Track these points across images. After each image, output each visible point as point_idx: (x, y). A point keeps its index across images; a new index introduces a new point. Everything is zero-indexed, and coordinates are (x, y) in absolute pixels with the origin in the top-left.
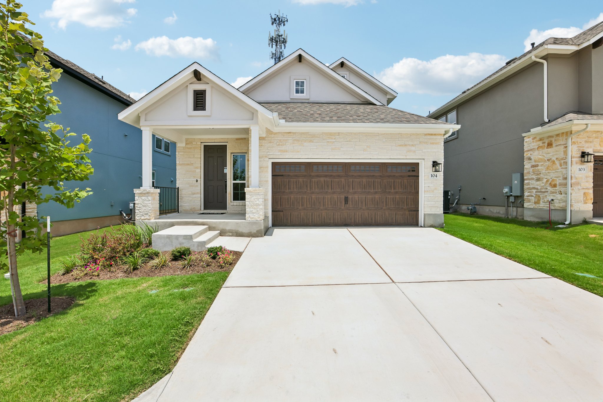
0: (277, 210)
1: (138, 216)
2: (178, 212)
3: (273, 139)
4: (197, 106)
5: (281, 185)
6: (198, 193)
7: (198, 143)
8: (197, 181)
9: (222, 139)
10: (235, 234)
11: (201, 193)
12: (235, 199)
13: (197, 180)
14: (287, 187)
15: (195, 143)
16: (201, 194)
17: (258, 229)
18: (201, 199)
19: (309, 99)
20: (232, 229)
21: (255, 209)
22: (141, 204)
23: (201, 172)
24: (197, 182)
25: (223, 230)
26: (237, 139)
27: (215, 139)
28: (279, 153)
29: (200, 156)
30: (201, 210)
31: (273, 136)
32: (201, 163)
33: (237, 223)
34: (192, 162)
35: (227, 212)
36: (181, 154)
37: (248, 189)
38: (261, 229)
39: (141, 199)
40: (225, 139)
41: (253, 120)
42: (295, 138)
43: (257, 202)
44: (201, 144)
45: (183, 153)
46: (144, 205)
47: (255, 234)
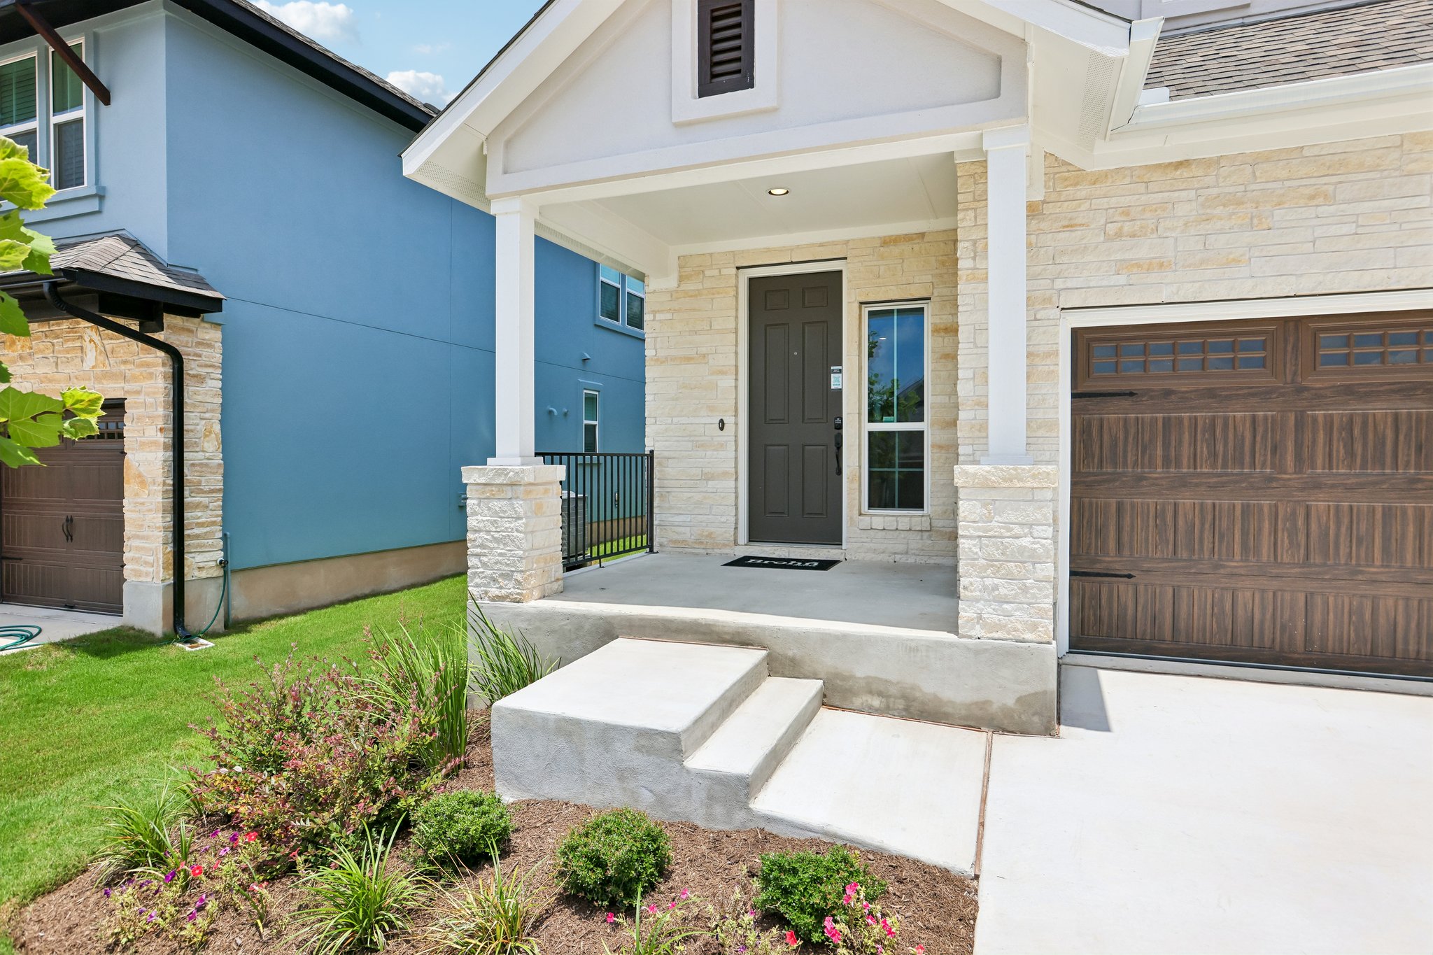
0: (1098, 568)
1: (478, 580)
2: (651, 551)
3: (1086, 205)
4: (714, 76)
5: (1121, 444)
6: (725, 474)
7: (724, 271)
8: (722, 425)
9: (821, 245)
10: (900, 704)
11: (736, 473)
12: (878, 500)
13: (722, 421)
14: (1159, 452)
15: (716, 272)
16: (736, 479)
17: (1028, 689)
18: (737, 498)
19: (1247, 6)
20: (883, 676)
21: (1010, 577)
22: (488, 532)
23: (736, 387)
24: (722, 428)
25: (837, 675)
26: (887, 242)
27: (792, 249)
28: (1122, 280)
29: (732, 326)
30: (736, 543)
31: (1083, 194)
32: (736, 353)
33: (912, 648)
34: (703, 350)
35: (842, 558)
36: (660, 321)
37: (971, 469)
38: (1045, 693)
39: (489, 509)
40: (834, 243)
41: (998, 95)
42: (1215, 191)
43: (1025, 542)
44: (737, 276)
45: (669, 316)
46: (497, 535)
47: (1007, 712)
